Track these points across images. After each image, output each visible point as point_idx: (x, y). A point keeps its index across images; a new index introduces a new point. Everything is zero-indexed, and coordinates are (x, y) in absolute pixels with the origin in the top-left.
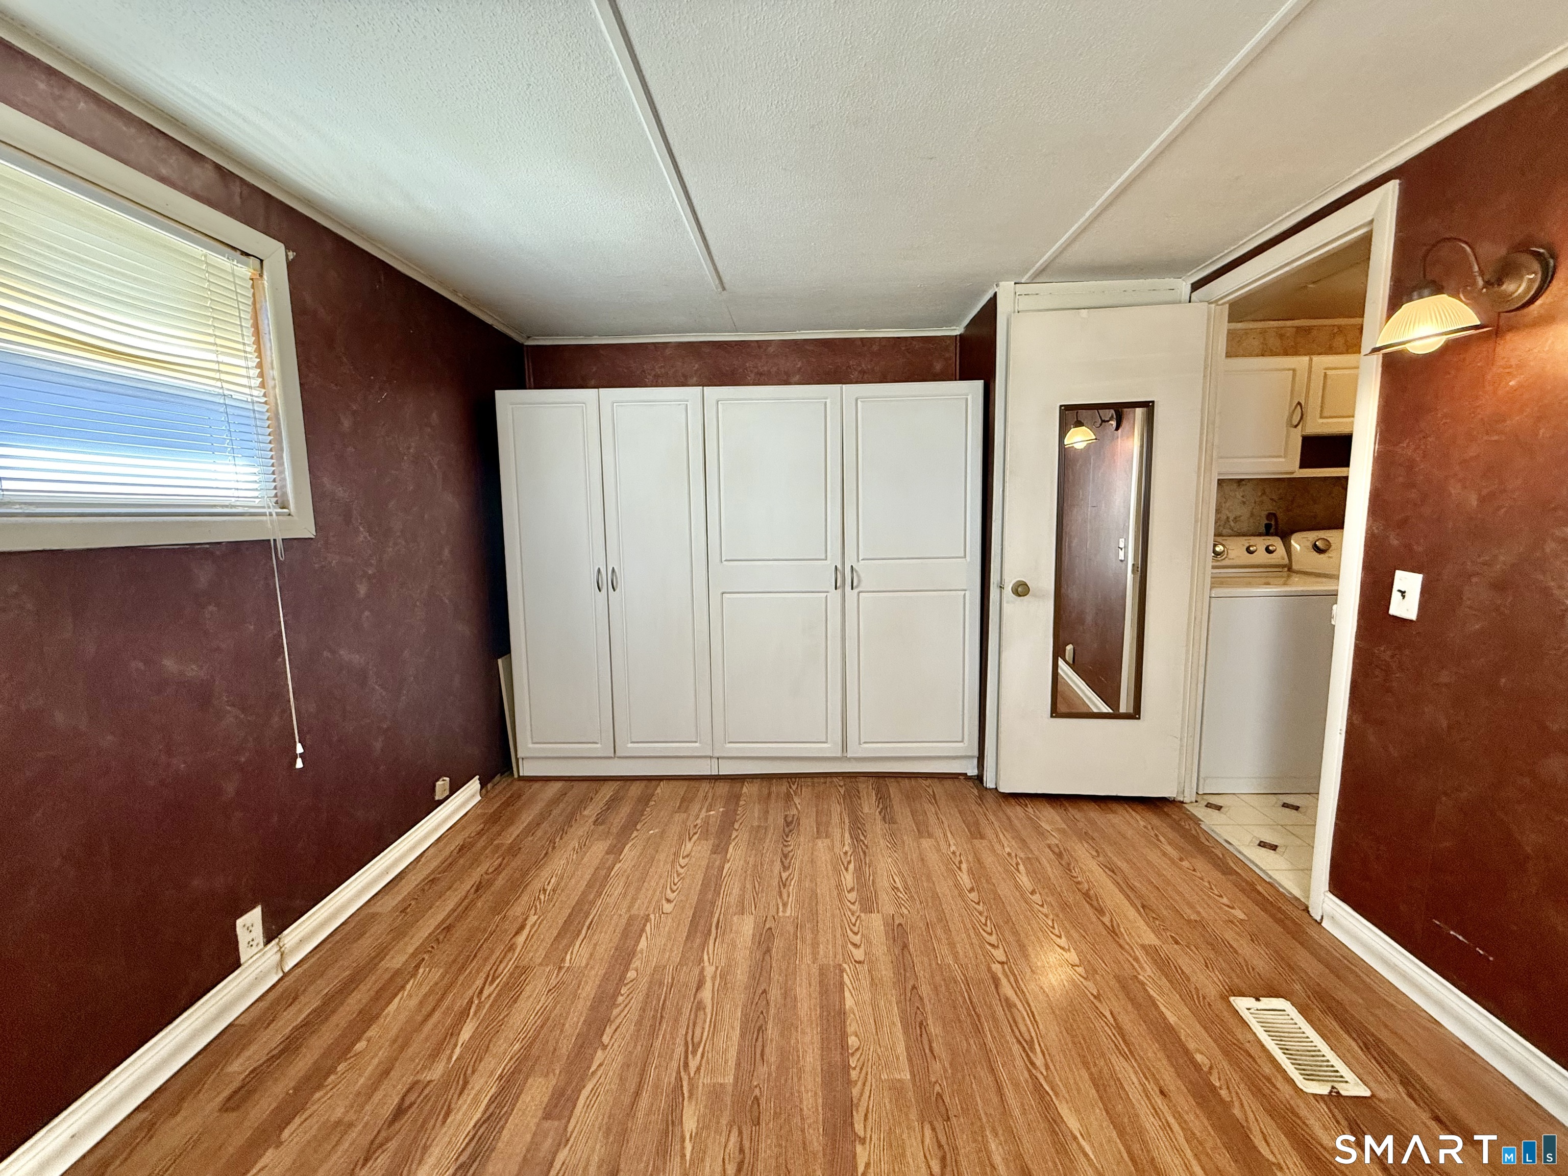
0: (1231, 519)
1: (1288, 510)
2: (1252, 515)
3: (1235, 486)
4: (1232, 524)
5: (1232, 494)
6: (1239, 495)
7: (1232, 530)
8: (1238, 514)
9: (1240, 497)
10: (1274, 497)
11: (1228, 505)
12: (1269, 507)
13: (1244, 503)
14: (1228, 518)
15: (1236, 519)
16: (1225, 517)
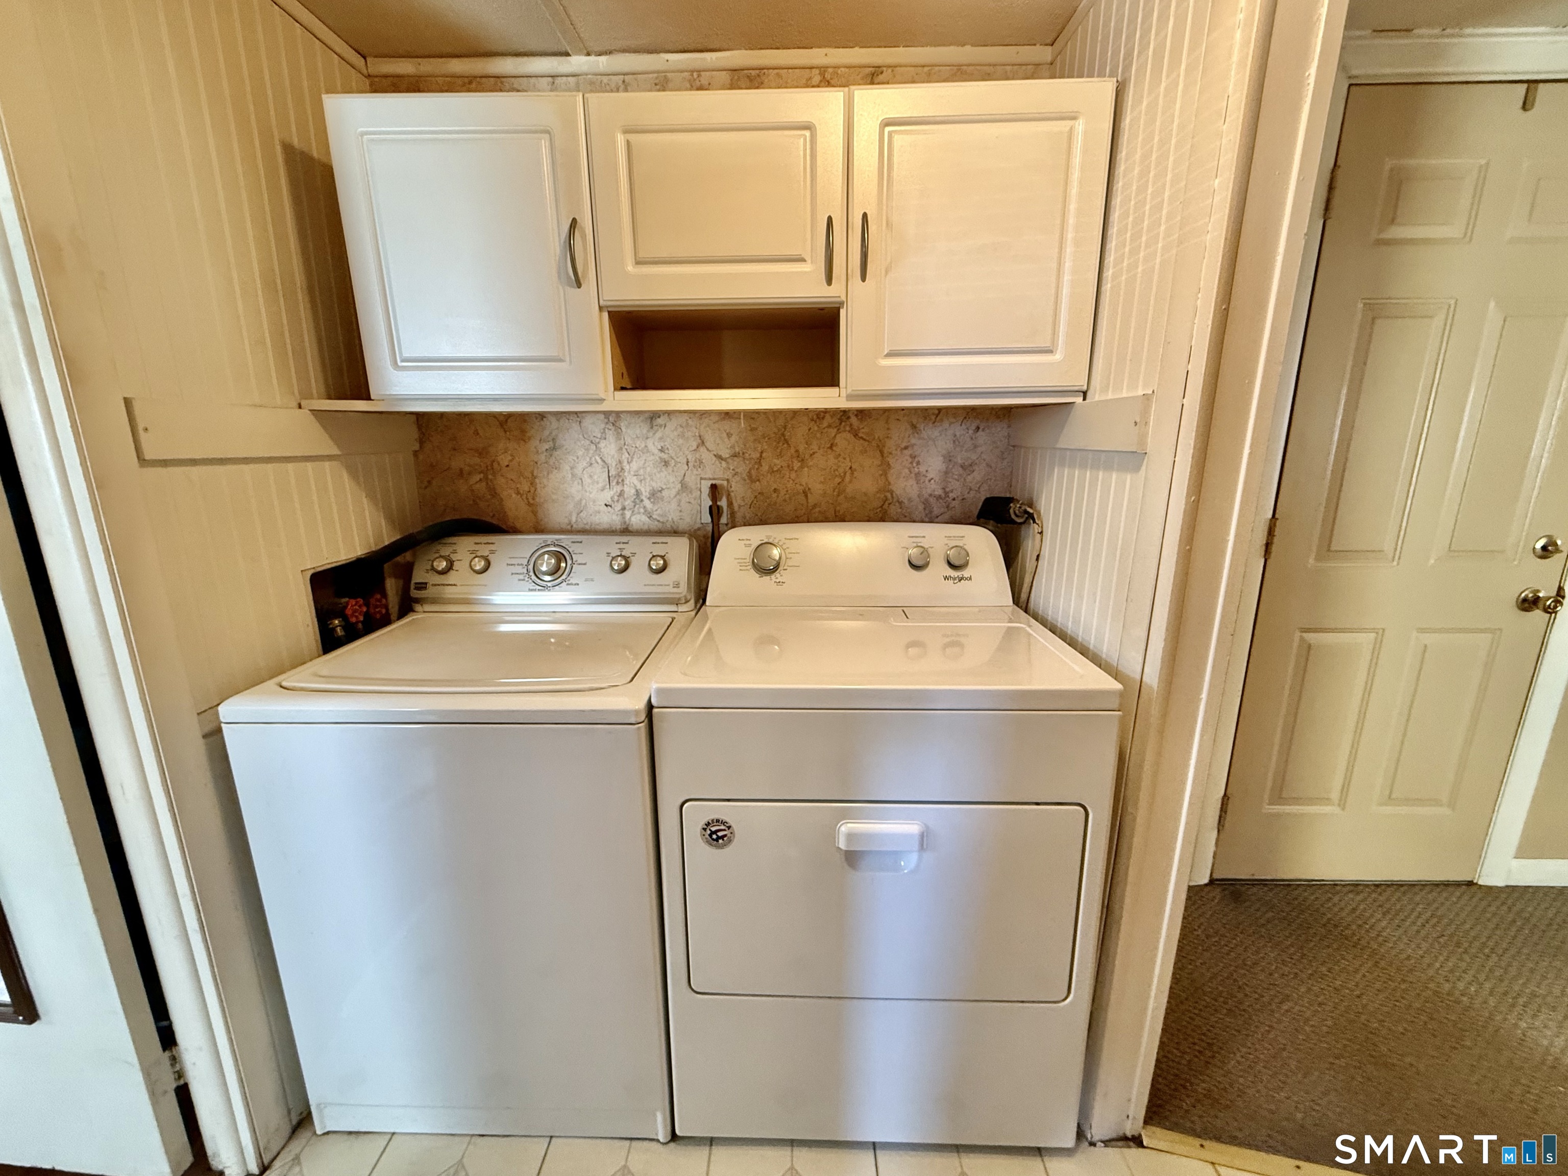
0: (645, 494)
1: (752, 479)
2: (684, 486)
3: (644, 428)
4: (647, 503)
5: (640, 444)
6: (653, 445)
7: (650, 517)
8: (656, 485)
9: (656, 452)
10: (725, 454)
11: (635, 465)
12: (714, 472)
13: (666, 463)
14: (638, 493)
15: (654, 495)
16: (633, 491)
